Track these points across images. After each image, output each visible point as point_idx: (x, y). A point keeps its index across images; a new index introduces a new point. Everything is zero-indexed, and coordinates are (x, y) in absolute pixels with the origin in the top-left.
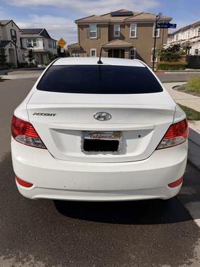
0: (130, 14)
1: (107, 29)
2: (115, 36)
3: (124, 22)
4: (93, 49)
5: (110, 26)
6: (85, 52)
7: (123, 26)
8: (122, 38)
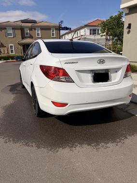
0: (34, 22)
1: (20, 31)
2: (26, 36)
3: (31, 27)
4: (11, 45)
5: (22, 29)
6: (5, 47)
7: (31, 29)
8: (31, 37)
